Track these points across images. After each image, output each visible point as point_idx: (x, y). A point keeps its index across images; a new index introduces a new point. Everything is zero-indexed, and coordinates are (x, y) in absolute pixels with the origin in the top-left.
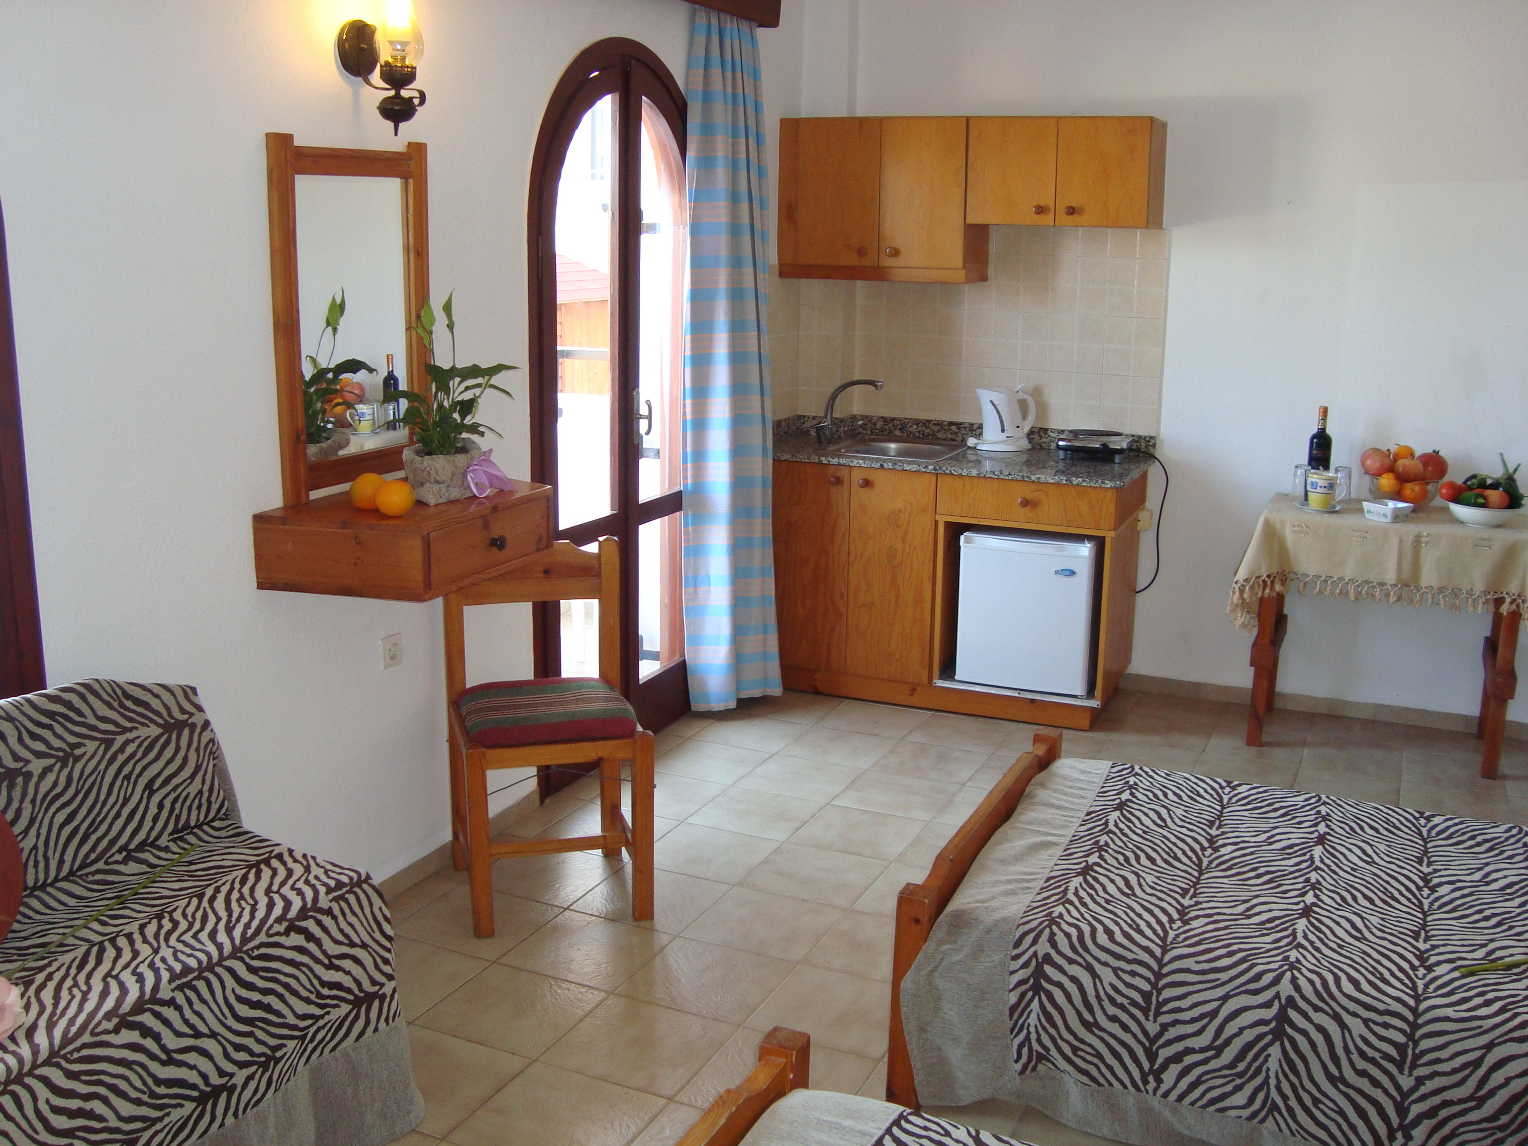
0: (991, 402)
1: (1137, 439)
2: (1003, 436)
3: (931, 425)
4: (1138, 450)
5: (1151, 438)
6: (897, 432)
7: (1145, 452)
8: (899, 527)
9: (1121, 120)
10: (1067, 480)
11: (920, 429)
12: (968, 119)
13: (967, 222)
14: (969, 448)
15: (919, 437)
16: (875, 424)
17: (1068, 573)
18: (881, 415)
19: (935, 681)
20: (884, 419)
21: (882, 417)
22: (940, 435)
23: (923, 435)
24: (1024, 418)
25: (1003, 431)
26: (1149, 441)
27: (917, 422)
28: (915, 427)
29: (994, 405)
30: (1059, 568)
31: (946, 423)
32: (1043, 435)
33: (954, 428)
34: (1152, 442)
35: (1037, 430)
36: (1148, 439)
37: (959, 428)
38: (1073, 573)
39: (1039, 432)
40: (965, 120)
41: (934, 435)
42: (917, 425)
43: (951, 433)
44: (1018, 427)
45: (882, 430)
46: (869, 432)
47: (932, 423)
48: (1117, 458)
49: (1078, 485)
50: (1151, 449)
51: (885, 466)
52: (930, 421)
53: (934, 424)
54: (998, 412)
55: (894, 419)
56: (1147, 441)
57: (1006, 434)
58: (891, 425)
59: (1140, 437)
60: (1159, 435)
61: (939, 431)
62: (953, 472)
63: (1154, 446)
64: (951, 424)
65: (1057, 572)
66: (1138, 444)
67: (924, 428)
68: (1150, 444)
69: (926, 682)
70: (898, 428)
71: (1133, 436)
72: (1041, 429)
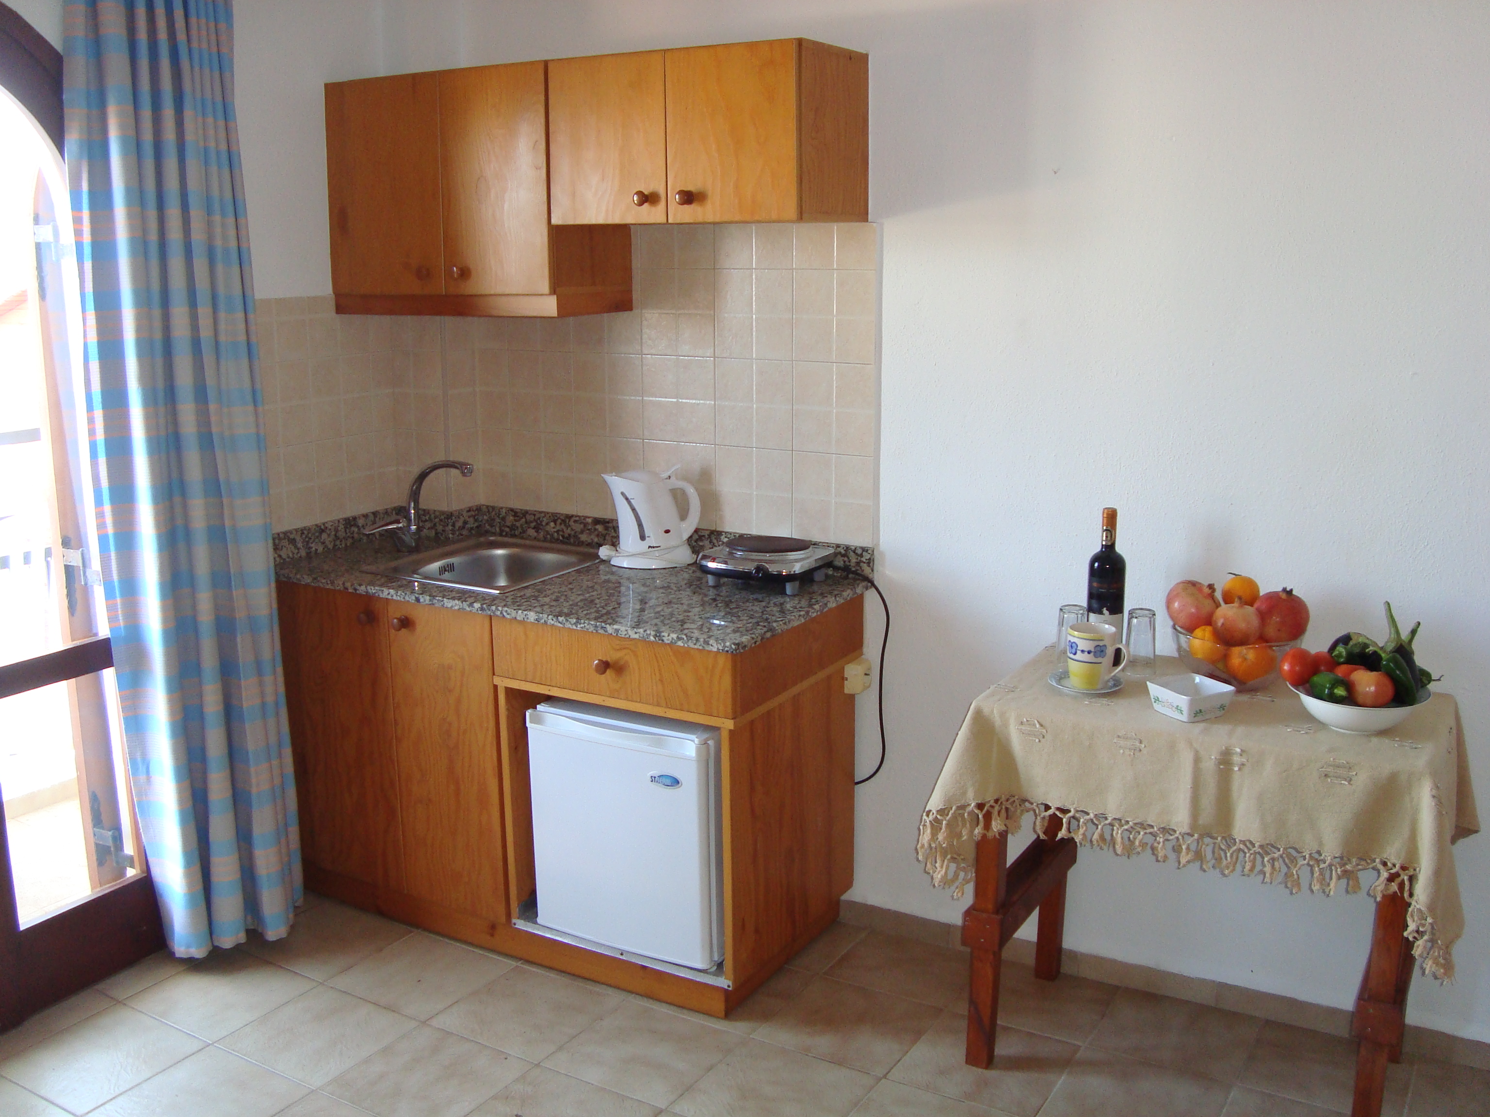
0: (623, 494)
1: (846, 551)
2: (643, 546)
3: (572, 523)
4: (846, 569)
5: (864, 550)
6: (531, 532)
7: (855, 573)
8: (450, 691)
9: (752, 47)
10: (655, 636)
11: (558, 528)
12: (546, 64)
13: (554, 221)
14: (603, 561)
15: (558, 539)
16: (503, 519)
17: (668, 782)
18: (512, 506)
19: (514, 921)
20: (514, 512)
21: (512, 510)
22: (584, 537)
23: (563, 536)
24: (683, 515)
25: (643, 537)
26: (861, 555)
27: (555, 518)
28: (552, 524)
29: (627, 499)
30: (656, 773)
31: (590, 520)
32: (715, 541)
33: (600, 528)
34: (866, 556)
35: (706, 533)
36: (859, 551)
37: (607, 528)
38: (675, 782)
39: (709, 536)
40: (542, 66)
41: (575, 536)
42: (555, 521)
43: (598, 536)
44: (667, 531)
45: (513, 528)
46: (498, 529)
47: (572, 520)
48: (789, 588)
49: (672, 644)
50: (864, 566)
51: (422, 600)
52: (569, 517)
53: (575, 521)
54: (634, 510)
55: (526, 512)
56: (857, 554)
57: (649, 542)
58: (524, 520)
59: (847, 548)
60: (878, 544)
61: (582, 532)
62: (505, 614)
63: (870, 562)
64: (597, 521)
65: (653, 779)
66: (846, 559)
67: (563, 526)
68: (863, 559)
69: (503, 919)
70: (533, 525)
71: (838, 546)
72: (712, 532)
